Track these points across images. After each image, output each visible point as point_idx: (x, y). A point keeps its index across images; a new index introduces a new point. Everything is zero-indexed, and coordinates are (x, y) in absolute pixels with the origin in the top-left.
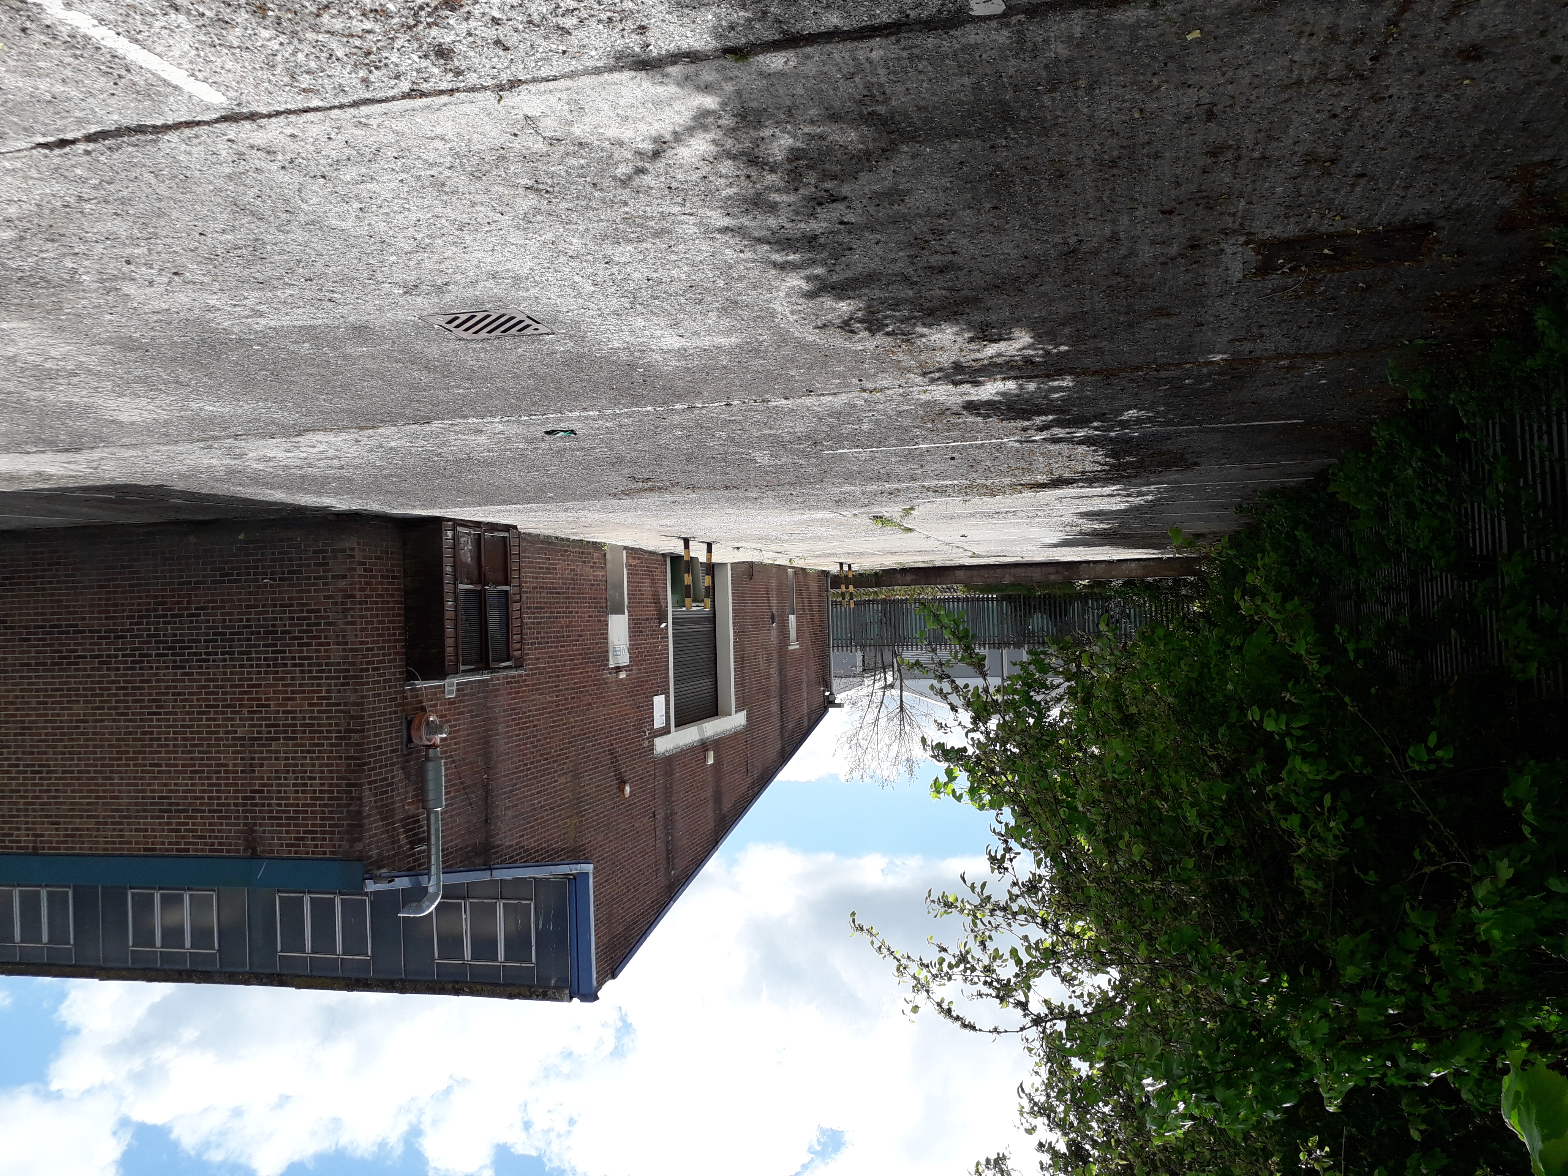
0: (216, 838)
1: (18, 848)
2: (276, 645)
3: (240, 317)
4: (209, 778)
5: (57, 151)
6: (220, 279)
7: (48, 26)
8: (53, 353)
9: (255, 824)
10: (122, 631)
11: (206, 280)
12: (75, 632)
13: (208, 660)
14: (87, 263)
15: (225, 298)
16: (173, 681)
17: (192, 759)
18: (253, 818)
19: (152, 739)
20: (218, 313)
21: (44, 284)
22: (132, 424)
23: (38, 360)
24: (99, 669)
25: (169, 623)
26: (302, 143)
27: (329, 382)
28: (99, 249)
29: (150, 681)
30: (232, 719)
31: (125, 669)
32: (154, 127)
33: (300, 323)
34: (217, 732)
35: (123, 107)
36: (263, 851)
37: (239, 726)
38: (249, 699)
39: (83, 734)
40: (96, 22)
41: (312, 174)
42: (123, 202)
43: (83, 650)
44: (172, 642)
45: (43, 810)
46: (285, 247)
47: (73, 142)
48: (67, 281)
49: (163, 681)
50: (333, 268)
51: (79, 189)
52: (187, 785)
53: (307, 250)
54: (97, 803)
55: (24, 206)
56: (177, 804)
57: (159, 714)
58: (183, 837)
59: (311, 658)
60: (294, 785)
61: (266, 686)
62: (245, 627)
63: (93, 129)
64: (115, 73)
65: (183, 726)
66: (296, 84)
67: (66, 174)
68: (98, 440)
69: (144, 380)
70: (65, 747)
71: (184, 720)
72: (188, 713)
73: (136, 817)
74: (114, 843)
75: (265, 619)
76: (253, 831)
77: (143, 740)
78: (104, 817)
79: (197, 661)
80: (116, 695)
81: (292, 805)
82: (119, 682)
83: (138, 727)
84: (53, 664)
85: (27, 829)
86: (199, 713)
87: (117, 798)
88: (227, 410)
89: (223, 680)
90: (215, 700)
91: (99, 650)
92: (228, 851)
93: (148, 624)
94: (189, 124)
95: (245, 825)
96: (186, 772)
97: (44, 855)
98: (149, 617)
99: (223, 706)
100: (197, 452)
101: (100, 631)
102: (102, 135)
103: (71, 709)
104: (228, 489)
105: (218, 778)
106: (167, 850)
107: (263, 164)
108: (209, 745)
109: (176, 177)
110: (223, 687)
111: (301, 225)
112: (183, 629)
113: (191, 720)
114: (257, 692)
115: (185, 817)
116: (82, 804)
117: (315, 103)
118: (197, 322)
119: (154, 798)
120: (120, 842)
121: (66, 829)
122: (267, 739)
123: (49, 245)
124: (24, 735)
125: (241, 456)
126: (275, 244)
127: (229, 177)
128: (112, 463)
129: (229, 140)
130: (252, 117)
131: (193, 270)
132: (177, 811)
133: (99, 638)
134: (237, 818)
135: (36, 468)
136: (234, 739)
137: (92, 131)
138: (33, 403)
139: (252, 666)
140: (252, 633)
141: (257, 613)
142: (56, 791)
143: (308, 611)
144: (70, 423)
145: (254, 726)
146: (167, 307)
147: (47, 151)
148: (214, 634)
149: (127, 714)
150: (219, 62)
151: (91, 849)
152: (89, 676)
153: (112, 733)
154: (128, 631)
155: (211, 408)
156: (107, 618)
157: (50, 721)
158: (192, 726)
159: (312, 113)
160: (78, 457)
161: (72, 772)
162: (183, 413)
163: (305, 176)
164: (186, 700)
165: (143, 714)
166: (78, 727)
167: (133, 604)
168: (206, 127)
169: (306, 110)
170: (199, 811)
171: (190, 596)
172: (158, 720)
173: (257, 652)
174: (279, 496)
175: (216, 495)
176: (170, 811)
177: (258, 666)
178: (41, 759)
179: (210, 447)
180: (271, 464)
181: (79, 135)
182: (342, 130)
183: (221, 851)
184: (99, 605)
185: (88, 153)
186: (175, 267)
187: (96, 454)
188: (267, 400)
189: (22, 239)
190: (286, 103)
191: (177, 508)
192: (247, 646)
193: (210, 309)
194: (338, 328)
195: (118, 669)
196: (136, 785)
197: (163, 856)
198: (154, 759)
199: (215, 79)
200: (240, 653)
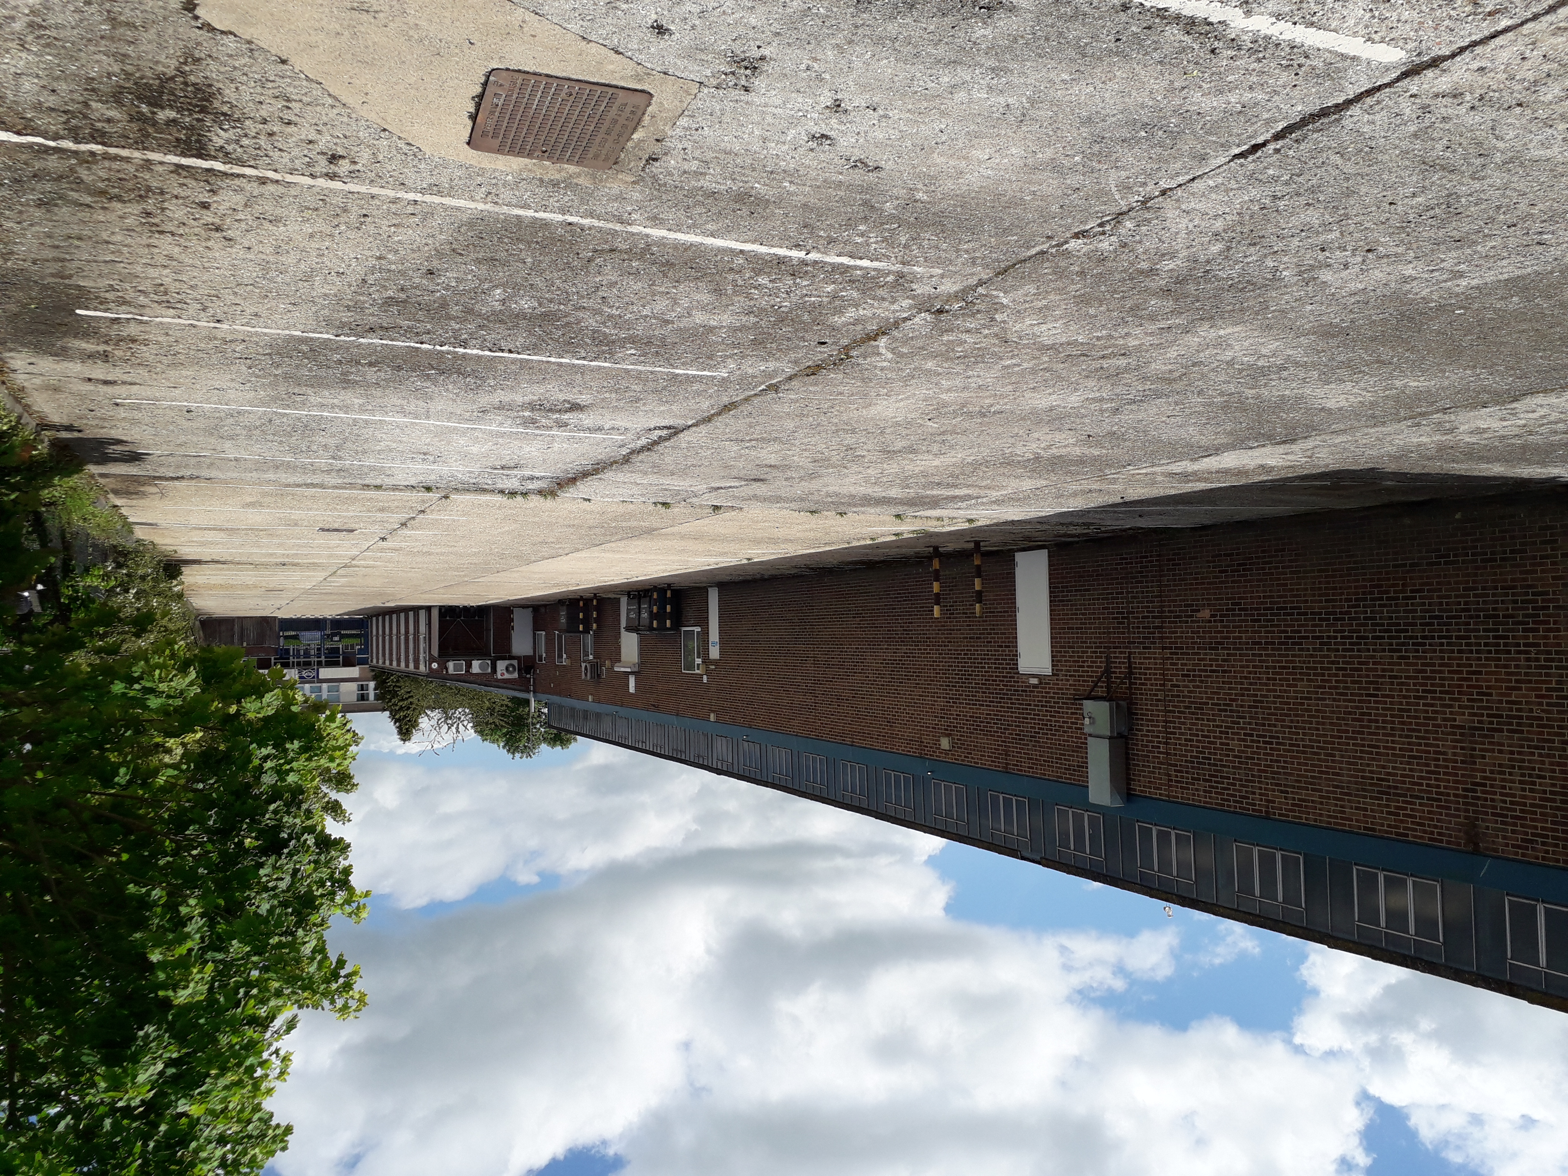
0: (1436, 827)
1: (1253, 810)
2: (1497, 630)
3: (1438, 282)
4: (1428, 765)
5: (1250, 158)
6: (1414, 246)
7: (1233, 40)
8: (1264, 351)
9: (1477, 819)
10: (1341, 613)
11: (1400, 250)
12: (1298, 614)
13: (1424, 644)
14: (1285, 259)
15: (1421, 265)
16: (1389, 664)
17: (1409, 744)
18: (1474, 812)
19: (1370, 721)
20: (1415, 283)
21: (1251, 287)
22: (1340, 409)
23: (1252, 360)
24: (1321, 650)
25: (1384, 606)
26: (1492, 74)
27: (1544, 336)
28: (1295, 242)
29: (1367, 663)
30: (1451, 706)
31: (1344, 650)
32: (1337, 106)
33: (1506, 276)
34: (1435, 719)
35: (1306, 96)
36: (1487, 849)
37: (1457, 713)
38: (1468, 687)
39: (1307, 710)
40: (1274, 19)
41: (1506, 106)
42: (1312, 190)
43: (1305, 631)
44: (1388, 625)
45: (1273, 778)
46: (1482, 196)
47: (1264, 144)
48: (1270, 280)
49: (1380, 663)
50: (1541, 206)
51: (1273, 189)
52: (1405, 769)
53: (1508, 192)
54: (1320, 778)
55: (1228, 218)
56: (1396, 788)
57: (1376, 696)
58: (1402, 821)
59: (1538, 645)
60: (1521, 782)
61: (1487, 673)
62: (1463, 610)
63: (1280, 126)
64: (1295, 63)
65: (1400, 710)
66: (1480, 10)
67: (1260, 177)
68: (1311, 429)
69: (1348, 365)
70: (1292, 721)
71: (1401, 703)
72: (1405, 697)
73: (1356, 796)
74: (1336, 817)
75: (1484, 602)
76: (1475, 826)
77: (1361, 720)
78: (1328, 792)
79: (1414, 644)
80: (1336, 675)
81: (1518, 804)
82: (1338, 663)
83: (1357, 707)
84: (1280, 643)
85: (1260, 794)
86: (1415, 697)
87: (1338, 774)
88: (1433, 383)
89: (1440, 665)
90: (1432, 685)
91: (1320, 631)
92: (1448, 842)
93: (1364, 606)
94: (1369, 93)
95: (1466, 818)
96: (1404, 756)
97: (1276, 820)
98: (1365, 600)
99: (1441, 692)
100: (1406, 431)
101: (1321, 613)
102: (1289, 129)
103: (1296, 686)
104: (1441, 466)
105: (1436, 766)
106: (1387, 832)
107: (1450, 111)
108: (1426, 731)
109: (1361, 151)
110: (1440, 672)
111: (1498, 167)
112: (1399, 612)
113: (1408, 704)
114: (1477, 680)
115: (1404, 802)
116: (1307, 777)
117: (1505, 23)
118: (1396, 296)
119: (1372, 778)
120: (1342, 819)
121: (1294, 799)
122: (1489, 730)
123: (1252, 249)
124: (1257, 707)
125: (1451, 431)
126: (1470, 195)
127: (1415, 135)
128: (1326, 450)
129: (1411, 96)
130: (1435, 63)
131: (1387, 244)
132: (1395, 794)
133: (1320, 620)
134: (1457, 809)
135: (1259, 462)
136: (1452, 727)
137: (1279, 129)
138: (1251, 401)
139: (1471, 652)
140: (1471, 617)
141: (1475, 596)
142: (1285, 762)
143: (1534, 594)
144: (1285, 416)
145: (1475, 715)
146: (1363, 287)
147: (1242, 160)
148: (1430, 617)
149: (1346, 694)
150: (1395, 17)
151: (1315, 820)
152: (1312, 656)
153: (1333, 712)
154: (1346, 613)
155: (1416, 384)
156: (1326, 601)
157: (1279, 697)
158: (1409, 710)
159: (1501, 37)
160: (1295, 447)
161: (1298, 746)
162: (1387, 393)
163: (1498, 110)
164: (1402, 684)
165: (1361, 695)
166: (1303, 704)
167: (1350, 587)
168: (1387, 90)
169: (1494, 36)
170: (1417, 797)
171: (1405, 579)
172: (1376, 702)
173: (1476, 637)
174: (1497, 469)
175: (1428, 474)
176: (1388, 794)
177: (1478, 652)
178: (1271, 731)
179: (1418, 425)
180: (1486, 436)
181: (1268, 136)
182: (1539, 44)
183: (1441, 841)
184: (1320, 589)
185: (1277, 151)
186: (1367, 244)
187: (1310, 444)
188: (1475, 367)
189: (1229, 249)
190: (1470, 35)
191: (1390, 490)
192: (1466, 631)
193: (1406, 280)
194: (1552, 272)
195: (1338, 650)
196: (1356, 764)
197: (1382, 838)
198: (1372, 740)
199: (1392, 36)
200: (1458, 637)
